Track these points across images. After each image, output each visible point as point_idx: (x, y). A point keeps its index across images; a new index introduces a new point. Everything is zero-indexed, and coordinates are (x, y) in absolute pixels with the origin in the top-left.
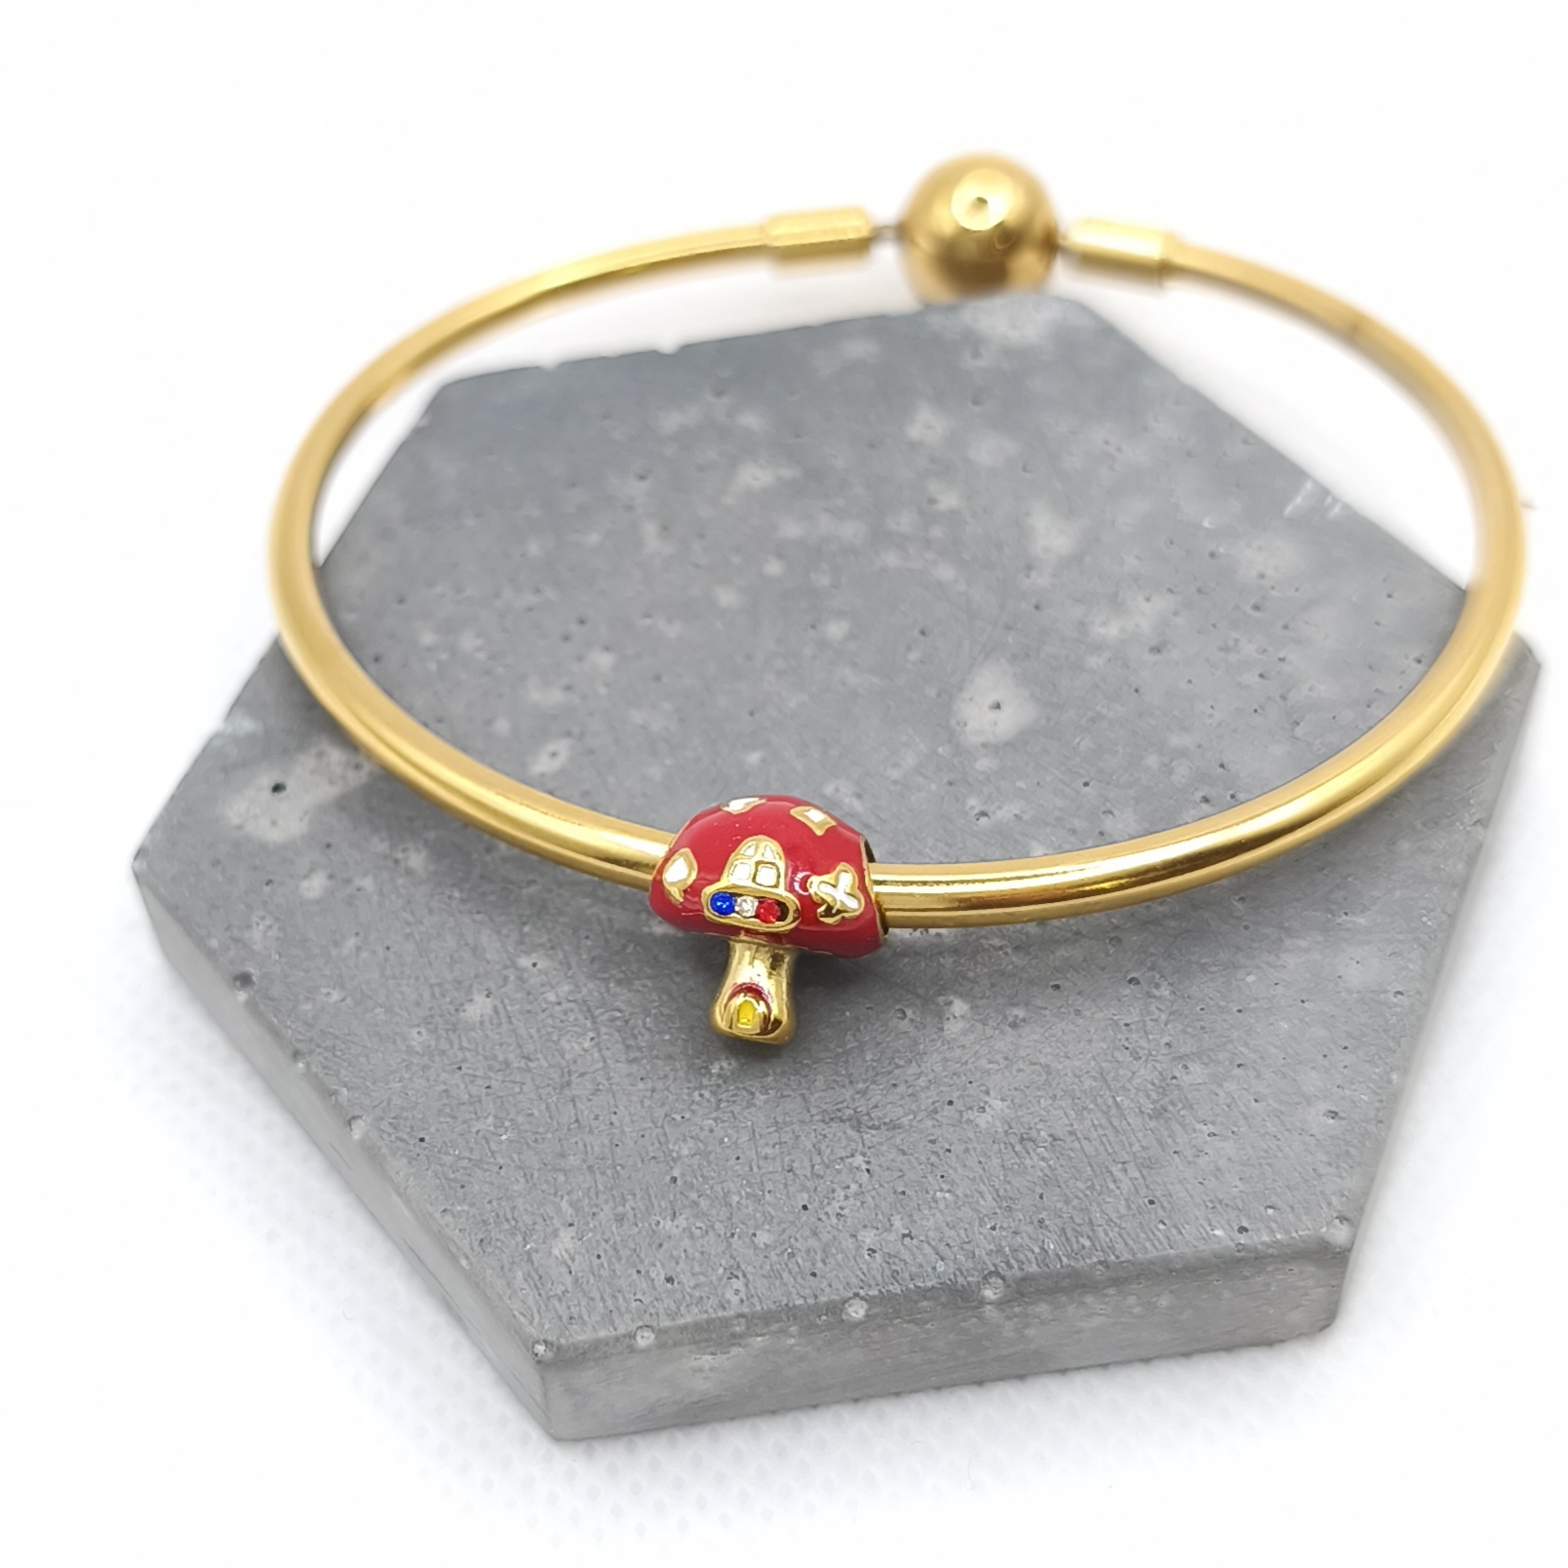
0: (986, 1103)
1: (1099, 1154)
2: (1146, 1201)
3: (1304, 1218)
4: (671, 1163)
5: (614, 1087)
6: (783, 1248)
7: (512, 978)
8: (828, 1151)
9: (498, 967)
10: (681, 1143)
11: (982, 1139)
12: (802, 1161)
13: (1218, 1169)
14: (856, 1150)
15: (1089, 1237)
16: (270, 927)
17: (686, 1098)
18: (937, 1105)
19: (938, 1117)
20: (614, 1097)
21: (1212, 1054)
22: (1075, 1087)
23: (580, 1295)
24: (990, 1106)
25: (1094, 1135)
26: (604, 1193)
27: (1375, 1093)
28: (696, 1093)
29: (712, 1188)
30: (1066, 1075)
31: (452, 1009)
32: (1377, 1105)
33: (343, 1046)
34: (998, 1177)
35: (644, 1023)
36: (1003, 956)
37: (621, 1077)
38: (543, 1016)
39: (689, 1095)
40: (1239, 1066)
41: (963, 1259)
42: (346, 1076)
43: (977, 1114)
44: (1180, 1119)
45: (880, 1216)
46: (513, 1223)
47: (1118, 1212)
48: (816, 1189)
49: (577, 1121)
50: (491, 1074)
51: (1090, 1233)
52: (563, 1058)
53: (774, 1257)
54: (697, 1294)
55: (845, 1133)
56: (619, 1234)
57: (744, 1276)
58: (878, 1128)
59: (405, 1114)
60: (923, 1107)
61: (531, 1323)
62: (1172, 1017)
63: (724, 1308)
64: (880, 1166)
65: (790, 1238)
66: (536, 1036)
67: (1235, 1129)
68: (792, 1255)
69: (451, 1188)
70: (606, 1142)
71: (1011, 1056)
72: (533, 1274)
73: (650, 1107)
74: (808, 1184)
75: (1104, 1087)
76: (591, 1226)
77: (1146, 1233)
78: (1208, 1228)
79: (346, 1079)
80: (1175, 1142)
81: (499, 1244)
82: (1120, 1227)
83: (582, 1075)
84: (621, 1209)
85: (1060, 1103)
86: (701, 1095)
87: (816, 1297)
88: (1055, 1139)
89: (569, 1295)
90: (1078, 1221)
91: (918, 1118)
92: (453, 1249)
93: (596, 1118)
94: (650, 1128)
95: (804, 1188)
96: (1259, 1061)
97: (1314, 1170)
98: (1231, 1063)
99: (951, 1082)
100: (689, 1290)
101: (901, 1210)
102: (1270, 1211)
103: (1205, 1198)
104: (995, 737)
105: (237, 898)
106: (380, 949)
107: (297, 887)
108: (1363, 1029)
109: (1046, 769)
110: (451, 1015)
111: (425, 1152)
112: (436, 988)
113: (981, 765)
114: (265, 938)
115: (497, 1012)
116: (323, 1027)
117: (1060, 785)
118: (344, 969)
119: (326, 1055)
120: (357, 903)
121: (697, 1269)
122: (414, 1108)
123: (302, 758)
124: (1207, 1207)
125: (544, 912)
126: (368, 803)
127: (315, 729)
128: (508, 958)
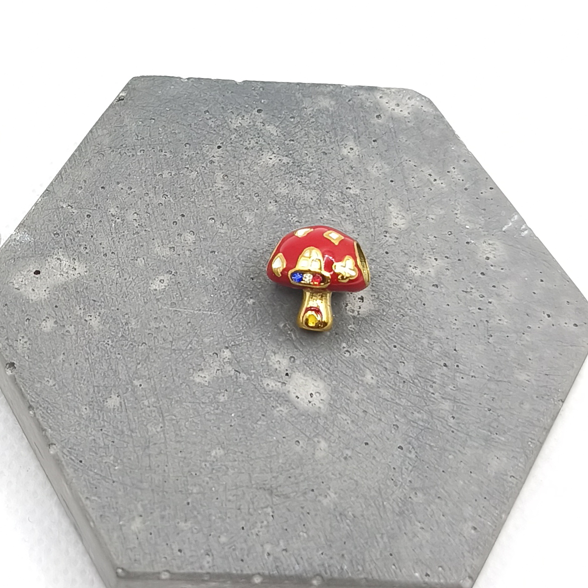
0: (328, 493)
1: (372, 528)
2: (389, 554)
3: (454, 575)
4: (188, 495)
5: (168, 453)
6: (230, 546)
7: (130, 390)
8: (257, 503)
9: (124, 383)
10: (193, 486)
11: (323, 510)
12: (245, 506)
13: (422, 545)
14: (269, 505)
15: (362, 566)
16: (26, 342)
17: (198, 465)
18: (307, 490)
19: (306, 496)
20: (167, 458)
21: (428, 490)
22: (367, 494)
23: (141, 550)
24: (329, 495)
25: (372, 518)
26: (157, 504)
27: (494, 522)
28: (203, 464)
29: (204, 511)
30: (364, 487)
31: (101, 399)
32: (494, 527)
33: (52, 409)
34: (328, 530)
35: (185, 425)
36: (346, 424)
37: (171, 449)
38: (141, 411)
39: (200, 464)
40: (439, 498)
41: (307, 566)
42: (51, 423)
43: (323, 498)
44: (409, 518)
45: (275, 539)
46: (116, 510)
47: (376, 557)
48: (249, 520)
49: (150, 466)
50: (115, 436)
52: (147, 433)
53: (226, 549)
54: (191, 560)
55: (265, 496)
56: (161, 525)
57: (212, 556)
58: (279, 496)
59: (75, 448)
60: (301, 490)
61: (118, 559)
62: (414, 469)
63: (202, 570)
64: (278, 515)
65: (235, 541)
66: (137, 420)
67: (432, 528)
68: (234, 550)
69: (91, 487)
70: (161, 479)
71: (342, 474)
72: (122, 536)
73: (182, 466)
74: (246, 517)
75: (380, 497)
76: (150, 518)
77: (386, 569)
78: (413, 572)
79: (51, 425)
80: (405, 528)
81: (108, 519)
82: (376, 564)
83: (155, 444)
84: (163, 513)
85: (360, 500)
86: (205, 465)
87: (242, 571)
88: (355, 517)
89: (136, 549)
90: (358, 558)
91: (298, 495)
92: (88, 517)
93: (158, 466)
94: (181, 476)
95: (243, 519)
96: (447, 497)
97: (462, 553)
98: (436, 495)
99: (314, 481)
100: (188, 557)
101: (284, 537)
102: (440, 569)
103: (414, 558)
104: (359, 314)
105: (13, 324)
106: (73, 364)
107: (40, 325)
108: (495, 491)
109: (379, 336)
110: (101, 403)
111: (82, 468)
112: (96, 388)
113: (351, 328)
114: (23, 348)
115: (121, 405)
116: (43, 397)
117: (384, 345)
118: (56, 370)
119: (43, 411)
120: (65, 338)
121: (193, 548)
122: (79, 445)
123: (49, 259)
124: (414, 562)
125: (148, 359)
126: (76, 289)
127: (56, 246)
128: (130, 380)
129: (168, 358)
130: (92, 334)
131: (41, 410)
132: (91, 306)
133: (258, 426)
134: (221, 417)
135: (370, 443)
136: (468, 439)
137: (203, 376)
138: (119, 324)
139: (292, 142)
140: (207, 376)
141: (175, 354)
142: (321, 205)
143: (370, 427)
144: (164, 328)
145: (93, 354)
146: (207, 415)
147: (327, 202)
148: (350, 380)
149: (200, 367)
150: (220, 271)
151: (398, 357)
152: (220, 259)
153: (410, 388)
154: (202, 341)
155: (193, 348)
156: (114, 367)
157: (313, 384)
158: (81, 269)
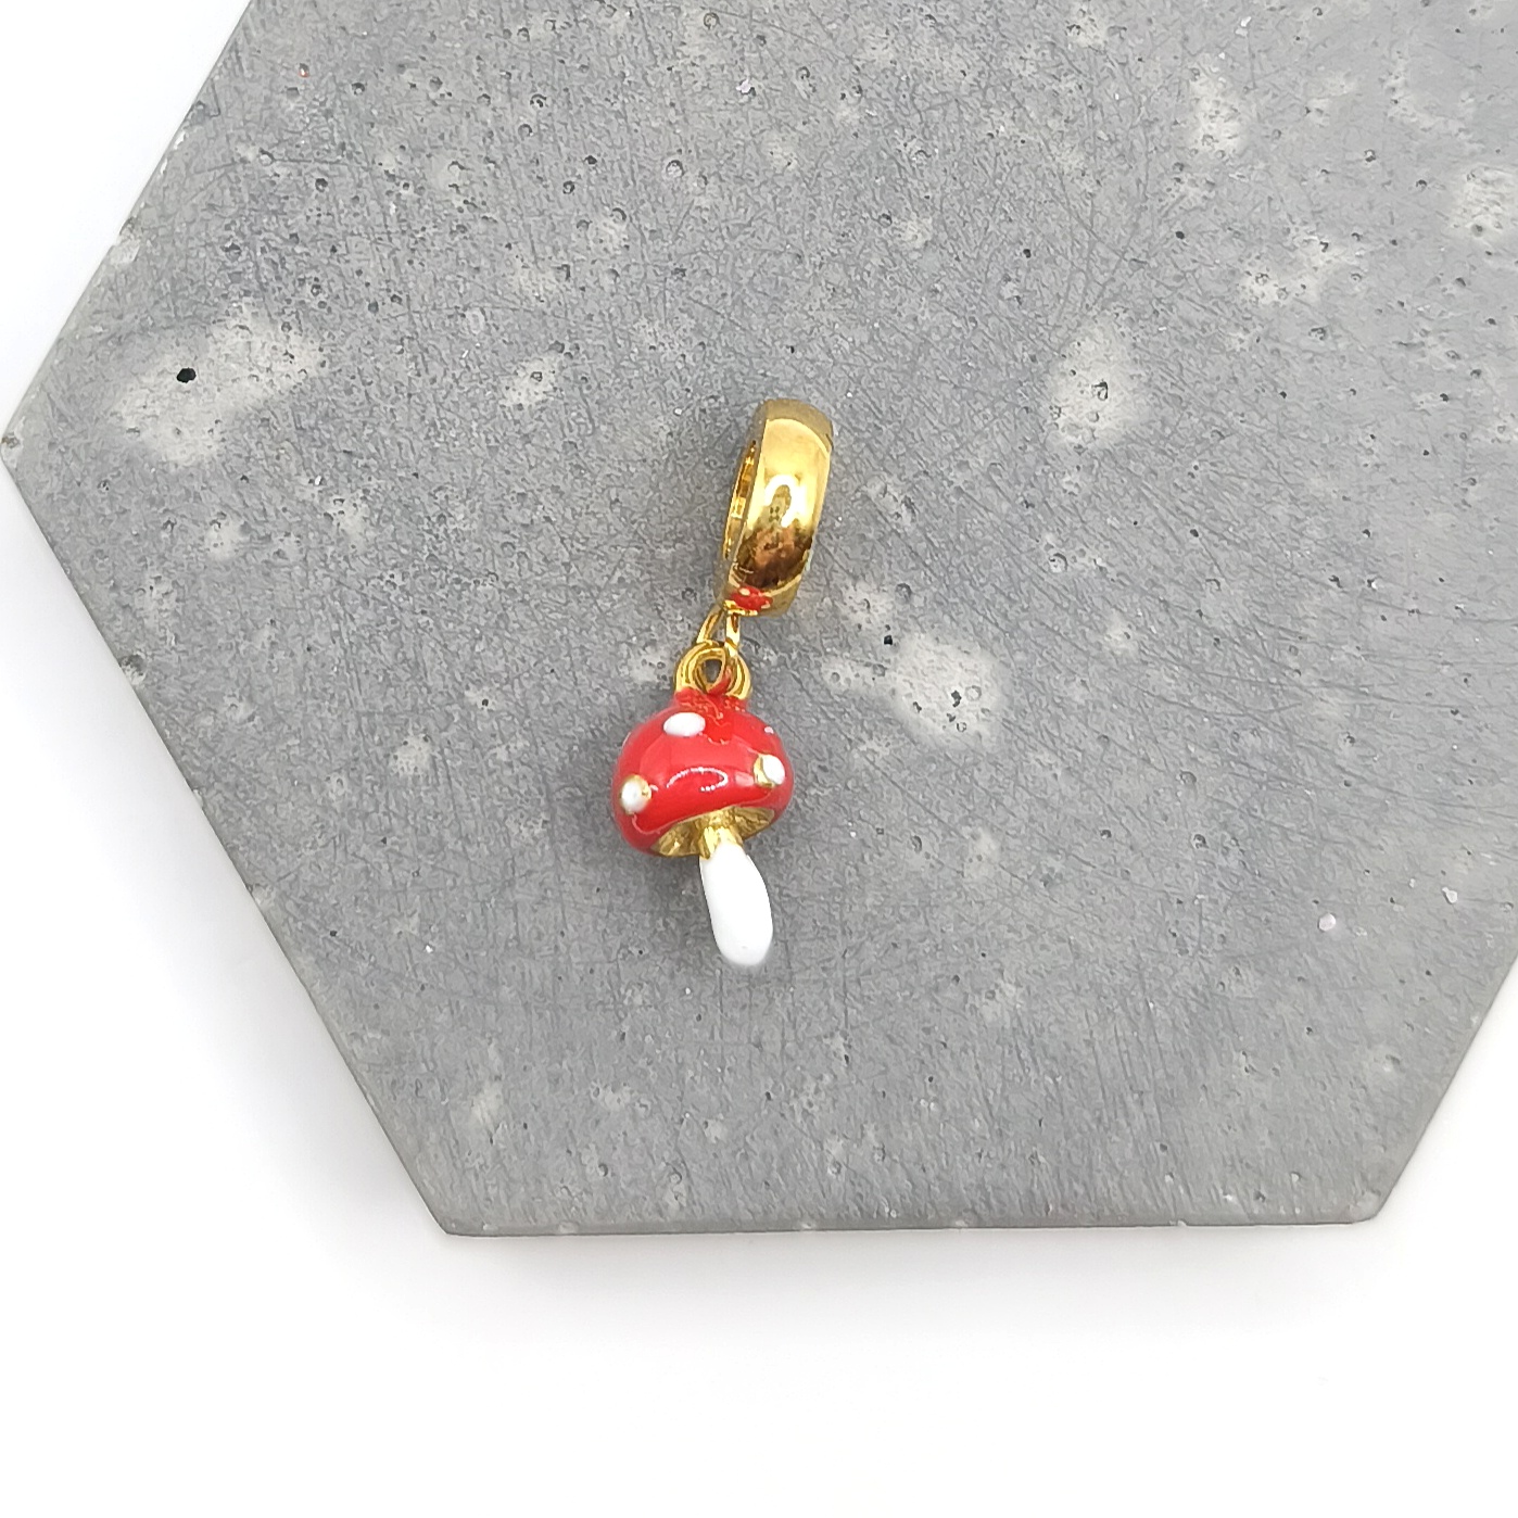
0: (997, 986)
1: (1115, 1077)
2: (1158, 1145)
3: (1331, 1193)
4: (621, 1014)
5: (564, 897)
6: (736, 1147)
7: (457, 718)
8: (804, 1025)
9: (439, 699)
10: (635, 987)
11: (984, 1035)
12: (772, 1035)
13: (1248, 1117)
14: (837, 1029)
15: (1085, 1184)
17: (648, 925)
18: (940, 980)
19: (939, 998)
20: (563, 911)
21: (1271, 959)
22: (1105, 981)
23: (500, 1173)
24: (1001, 991)
25: (1115, 1049)
26: (539, 1042)
28: (660, 921)
29: (664, 1054)
30: (1096, 961)
31: (380, 751)
32: (1447, 1055)
34: (994, 1090)
36: (1051, 778)
37: (574, 883)
38: (489, 780)
39: (652, 922)
40: (1300, 980)
41: (938, 1190)
42: (250, 829)
43: (984, 1000)
44: (1217, 1044)
45: (852, 1122)
46: (431, 1065)
47: (1123, 1157)
48: (783, 1075)
49: (516, 938)
50: (421, 856)
51: (1087, 1179)
52: (508, 842)
53: (725, 1159)
54: (632, 1192)
55: (827, 1003)
56: (551, 1100)
57: (688, 1175)
58: (864, 1002)
59: (315, 895)
60: (923, 983)
62: (1235, 900)
63: (661, 1215)
64: (862, 1055)
65: (746, 1133)
66: (477, 807)
67: (1278, 1067)
68: (745, 1157)
69: (362, 1006)
70: (548, 972)
71: (1036, 926)
72: (449, 1137)
73: (604, 931)
74: (776, 1067)
75: (1138, 986)
76: (521, 1084)
77: (1149, 1187)
78: (1221, 1192)
79: (249, 833)
80: (1205, 1072)
81: (412, 1090)
82: (1122, 1177)
83: (529, 873)
84: (556, 1066)
85: (1083, 1000)
86: (666, 924)
87: (765, 1214)
89: (487, 1171)
90: (1076, 1161)
91: (915, 996)
93: (539, 937)
94: (601, 961)
95: (770, 1071)
96: (1324, 977)
98: (1291, 975)
99: (961, 952)
100: (623, 1186)
101: (877, 1116)
102: (1295, 1179)
103: (1226, 1154)
104: (1094, 438)
105: (128, 543)
106: (300, 651)
107: (202, 539)
108: (1455, 950)
110: (379, 762)
111: (337, 951)
112: (364, 719)
113: (1069, 483)
114: (161, 611)
115: (434, 766)
116: (224, 754)
118: (253, 673)
119: (227, 794)
120: (274, 573)
121: (636, 1159)
122: (326, 888)
123: (216, 331)
124: (1225, 1164)
125: (502, 625)
126: (298, 420)
127: (234, 289)
128: (455, 689)
130: (346, 559)
131: (219, 791)
132: (341, 471)
133: (810, 803)
135: (1116, 832)
136: (1389, 803)
137: (655, 661)
138: (419, 521)
140: (667, 663)
141: (579, 602)
143: (1116, 785)
144: (546, 525)
145: (352, 618)
148: (1065, 645)
156: (411, 655)
157: (961, 665)
158: (307, 356)
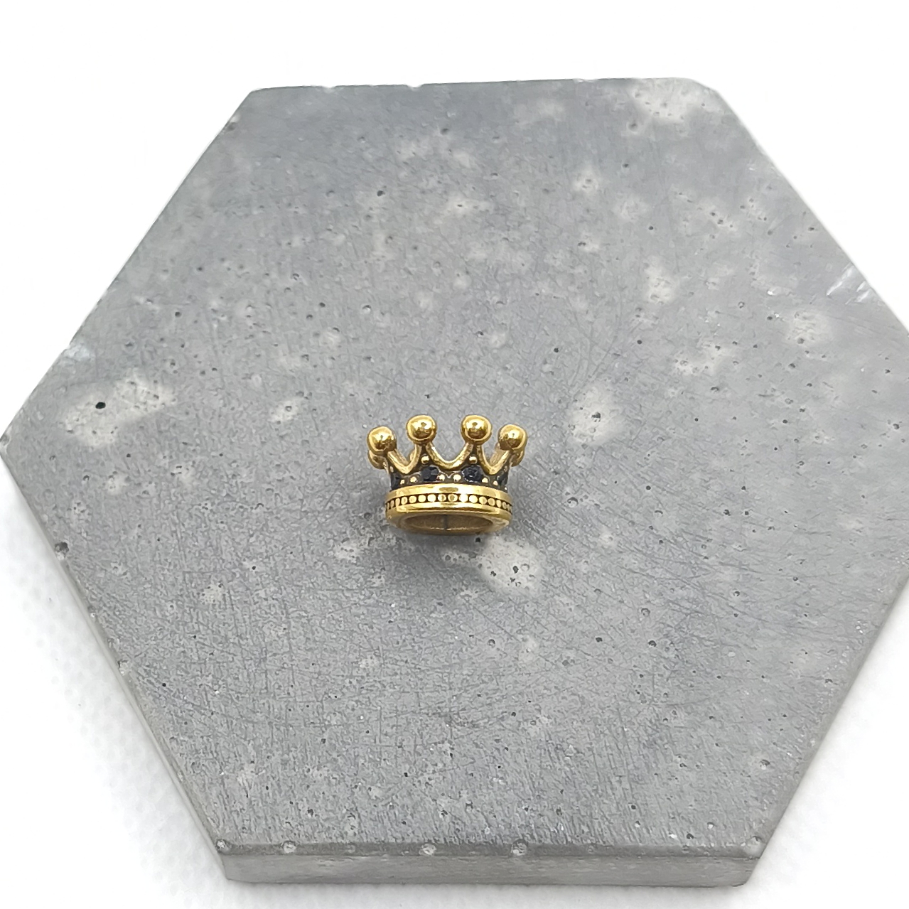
0: (537, 718)
1: (605, 767)
2: (630, 805)
3: (732, 835)
4: (324, 729)
5: (294, 667)
6: (387, 802)
7: (238, 575)
8: (428, 737)
9: (229, 566)
10: (332, 715)
11: (530, 744)
12: (409, 742)
13: (682, 791)
14: (446, 739)
15: (588, 826)
16: (83, 512)
17: (340, 683)
18: (504, 714)
19: (504, 723)
20: (293, 675)
21: (694, 707)
22: (599, 716)
23: (252, 813)
24: (540, 721)
25: (605, 753)
26: (277, 743)
27: (797, 752)
29: (347, 751)
30: (594, 706)
31: (195, 592)
32: (797, 761)
33: (121, 609)
34: (536, 774)
35: (321, 623)
36: (568, 611)
37: (299, 661)
38: (254, 607)
39: (343, 681)
40: (711, 718)
41: (503, 828)
42: (120, 631)
43: (530, 725)
44: (663, 751)
45: (454, 789)
46: (215, 755)
47: (610, 811)
48: (415, 762)
49: (266, 688)
50: (215, 645)
51: (589, 823)
52: (264, 639)
53: (381, 808)
54: (327, 825)
55: (441, 725)
56: (282, 774)
57: (359, 817)
58: (462, 725)
59: (155, 665)
60: (495, 715)
61: (218, 827)
62: (673, 675)
63: (343, 839)
64: (460, 753)
65: (393, 794)
66: (248, 621)
67: (699, 764)
68: (392, 807)
69: (178, 723)
70: (283, 707)
71: (560, 686)
72: (223, 793)
73: (315, 686)
74: (411, 758)
75: (618, 720)
76: (265, 766)
77: (626, 829)
78: (667, 832)
79: (120, 633)
80: (657, 766)
81: (204, 768)
82: (610, 823)
83: (275, 655)
84: (286, 756)
85: (586, 726)
86: (350, 682)
87: (403, 839)
88: (578, 752)
89: (244, 812)
90: (583, 813)
91: (491, 722)
92: (175, 766)
93: (279, 688)
94: (313, 701)
95: (407, 761)
96: (724, 716)
97: (745, 802)
98: (706, 715)
99: (517, 699)
100: (322, 822)
101: (468, 787)
102: (711, 826)
103: (670, 811)
104: (593, 440)
105: (63, 486)
106: (154, 540)
107: (104, 484)
108: (800, 703)
109: (623, 472)
110: (194, 597)
111: (165, 695)
112: (187, 575)
113: (579, 462)
114: (79, 520)
115: (224, 600)
116: (109, 592)
117: (630, 486)
118: (128, 551)
119: (109, 613)
120: (142, 502)
121: (329, 808)
122: (162, 661)
123: (118, 384)
124: (669, 817)
125: (265, 529)
126: (159, 427)
127: (129, 363)
128: (237, 560)
129: (296, 525)
130: (181, 495)
131: (105, 611)
132: (181, 452)
133: (432, 621)
134: (375, 609)
135: (606, 639)
136: (760, 626)
137: (348, 549)
138: (222, 477)
139: (495, 177)
140: (355, 549)
141: (307, 518)
142: (537, 273)
143: (605, 615)
144: (292, 480)
145: (183, 525)
146: (353, 607)
147: (547, 267)
148: (576, 543)
149: (344, 535)
150: (378, 386)
151: (652, 504)
152: (379, 369)
153: (670, 550)
154: (349, 497)
155: (334, 508)
156: (214, 543)
157: (518, 553)
158: (166, 396)
